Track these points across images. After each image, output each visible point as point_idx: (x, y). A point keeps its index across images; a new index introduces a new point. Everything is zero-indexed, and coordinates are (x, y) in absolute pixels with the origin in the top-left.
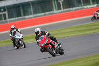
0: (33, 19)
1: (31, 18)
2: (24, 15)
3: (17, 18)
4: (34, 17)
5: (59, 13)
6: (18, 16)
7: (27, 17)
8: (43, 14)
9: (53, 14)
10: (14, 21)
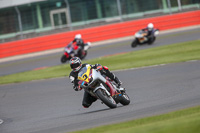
0: (122, 23)
1: (118, 21)
2: (104, 16)
3: (88, 22)
4: (124, 20)
5: (173, 13)
6: (91, 18)
7: (108, 19)
8: (141, 14)
9: (161, 14)
10: (82, 27)
